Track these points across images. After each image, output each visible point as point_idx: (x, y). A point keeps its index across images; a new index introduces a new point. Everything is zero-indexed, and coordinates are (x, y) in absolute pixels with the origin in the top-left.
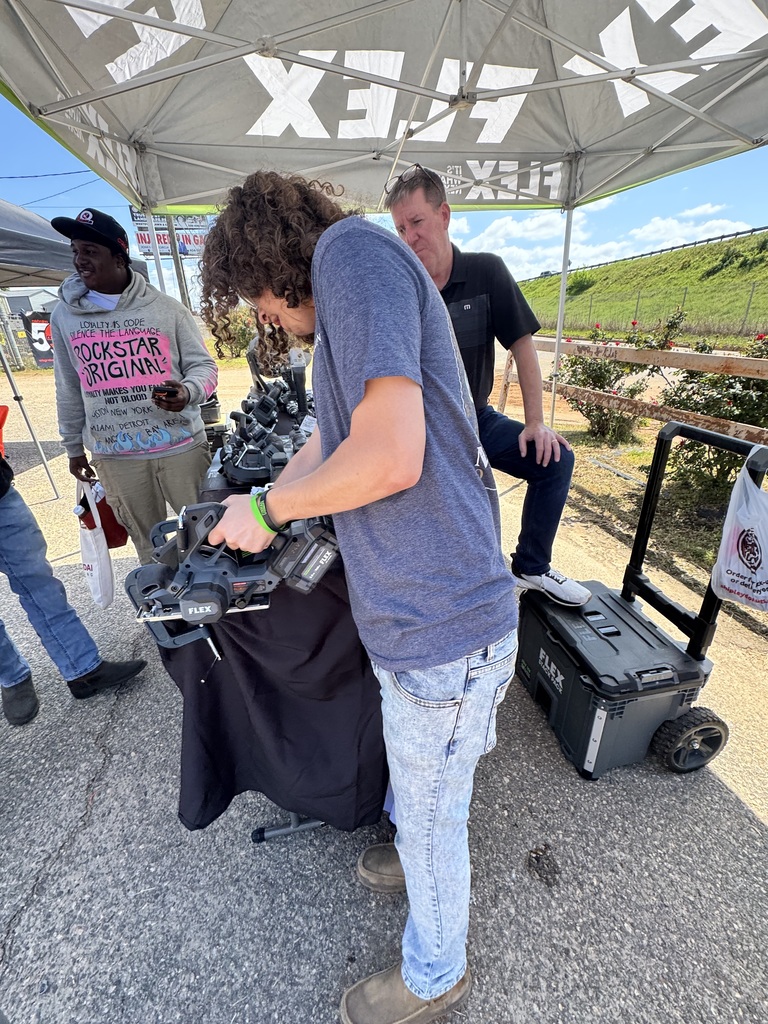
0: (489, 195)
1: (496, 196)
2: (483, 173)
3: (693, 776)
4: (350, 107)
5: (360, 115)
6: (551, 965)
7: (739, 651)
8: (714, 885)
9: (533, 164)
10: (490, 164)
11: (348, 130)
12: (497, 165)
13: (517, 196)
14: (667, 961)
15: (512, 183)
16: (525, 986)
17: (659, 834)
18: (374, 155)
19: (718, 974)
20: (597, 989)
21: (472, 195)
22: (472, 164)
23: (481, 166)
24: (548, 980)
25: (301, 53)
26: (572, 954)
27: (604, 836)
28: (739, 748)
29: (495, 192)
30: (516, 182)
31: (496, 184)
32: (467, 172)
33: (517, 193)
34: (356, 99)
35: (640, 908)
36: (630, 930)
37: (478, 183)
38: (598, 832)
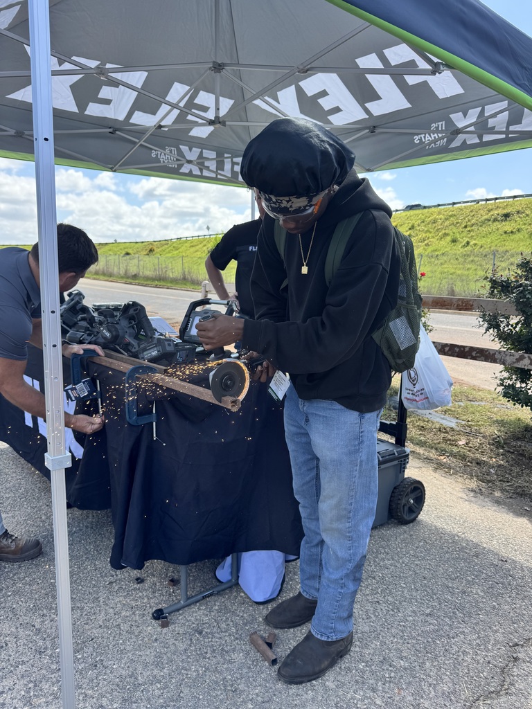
0: (196, 171)
1: (202, 173)
2: (192, 155)
3: (411, 525)
4: (100, 96)
5: (107, 102)
6: (372, 609)
7: (416, 470)
8: (436, 560)
9: (226, 155)
10: (196, 151)
11: (94, 110)
12: (201, 152)
13: (217, 175)
14: (425, 590)
15: (213, 165)
16: (363, 619)
17: (404, 550)
18: (111, 130)
19: (448, 587)
20: (398, 609)
21: (185, 169)
22: (184, 148)
23: (190, 150)
24: (374, 613)
25: (74, 58)
26: (381, 602)
27: (377, 557)
28: (430, 509)
29: (201, 170)
30: (215, 165)
31: (202, 166)
32: (180, 153)
33: (216, 173)
34: (105, 92)
35: (406, 577)
36: (404, 586)
37: (189, 162)
38: (374, 557)
